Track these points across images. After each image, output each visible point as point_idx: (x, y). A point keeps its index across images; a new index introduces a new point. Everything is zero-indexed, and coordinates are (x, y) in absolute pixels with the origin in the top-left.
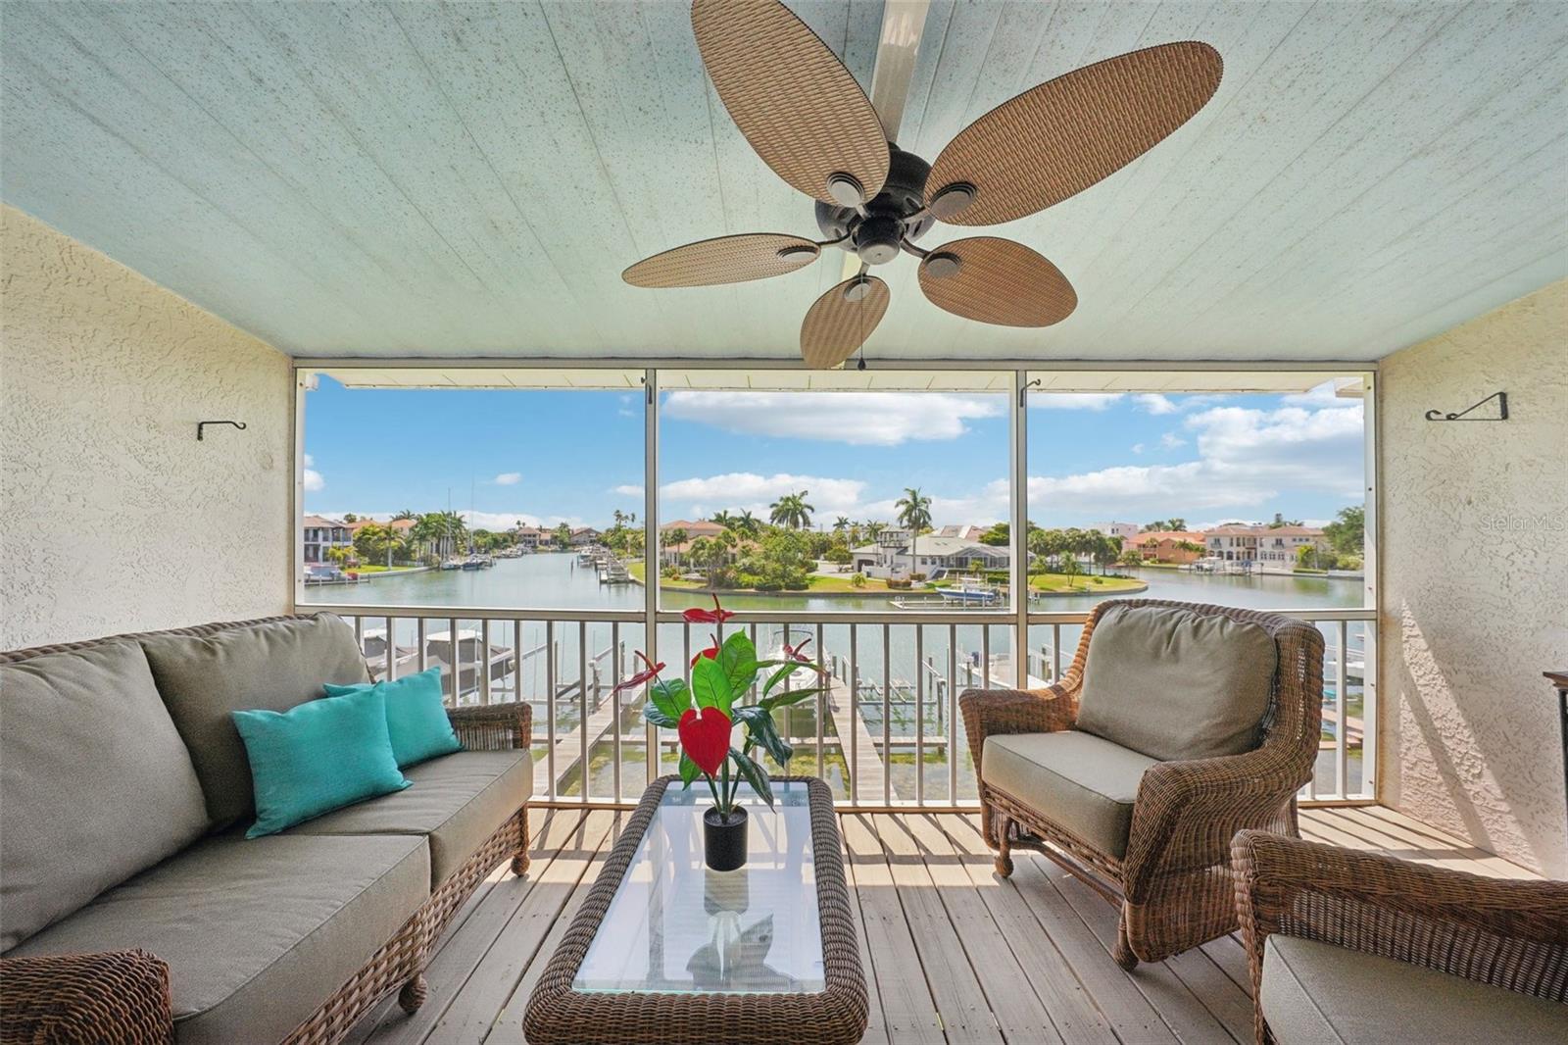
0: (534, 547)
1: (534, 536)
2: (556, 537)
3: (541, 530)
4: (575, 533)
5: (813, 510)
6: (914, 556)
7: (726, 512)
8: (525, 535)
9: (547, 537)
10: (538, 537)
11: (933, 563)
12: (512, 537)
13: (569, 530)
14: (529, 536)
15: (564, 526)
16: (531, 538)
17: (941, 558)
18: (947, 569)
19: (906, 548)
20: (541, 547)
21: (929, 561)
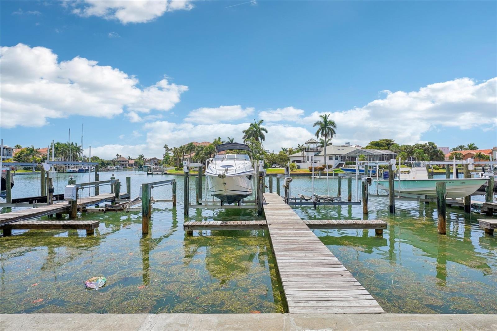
0: (126, 167)
1: (126, 161)
2: (137, 162)
3: (129, 158)
4: (147, 160)
5: (266, 132)
6: (325, 155)
7: (219, 139)
8: (120, 161)
9: (132, 162)
10: (127, 162)
11: (336, 159)
12: (114, 162)
13: (144, 159)
14: (123, 161)
15: (141, 157)
16: (124, 163)
17: (341, 156)
18: (344, 163)
19: (320, 152)
20: (129, 168)
21: (334, 158)
